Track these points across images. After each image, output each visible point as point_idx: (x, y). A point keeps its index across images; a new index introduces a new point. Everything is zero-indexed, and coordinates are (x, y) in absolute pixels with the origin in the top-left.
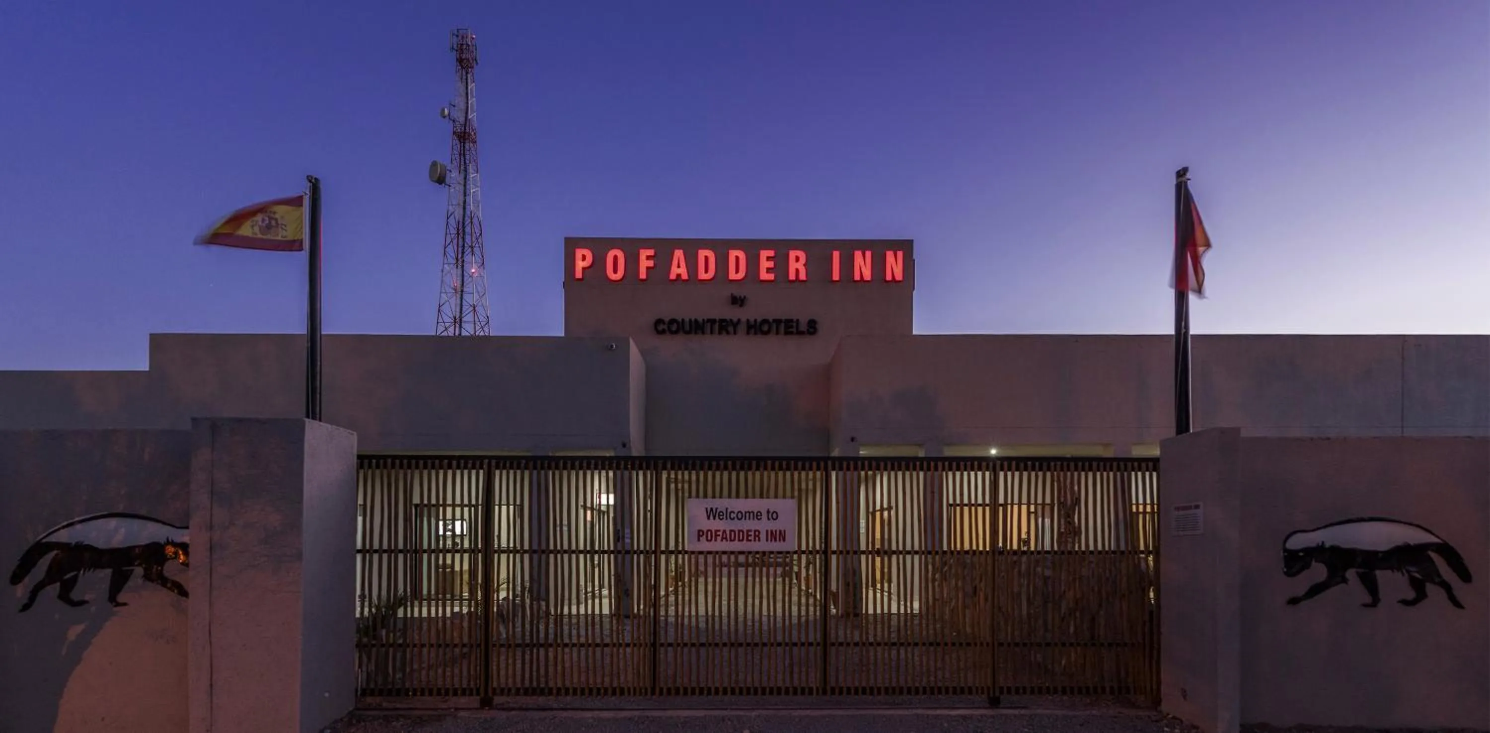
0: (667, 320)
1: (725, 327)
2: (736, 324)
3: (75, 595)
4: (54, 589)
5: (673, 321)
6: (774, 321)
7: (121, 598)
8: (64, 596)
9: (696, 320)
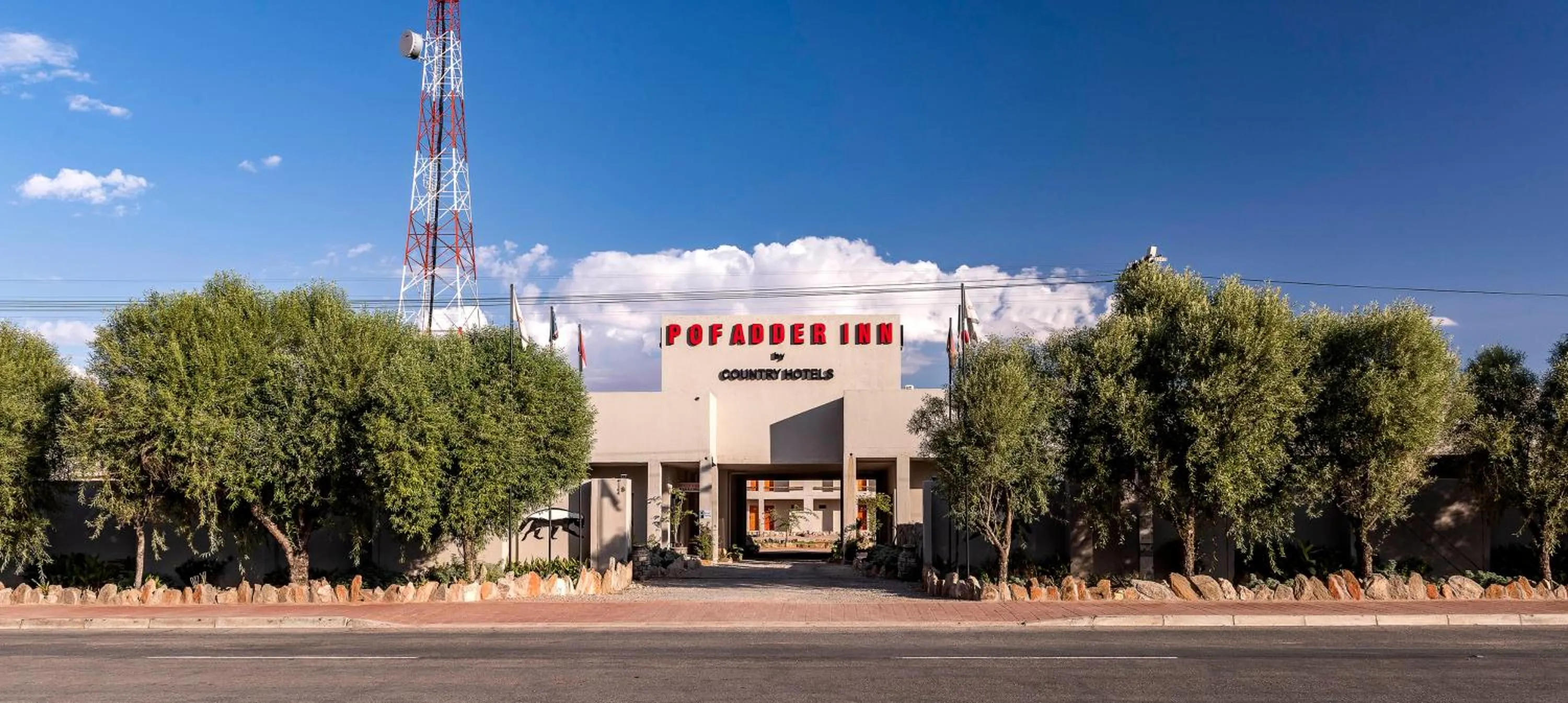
0: (731, 370)
1: (770, 374)
2: (777, 373)
3: (539, 535)
4: (533, 533)
5: (735, 371)
6: (804, 370)
7: (554, 537)
8: (536, 536)
9: (751, 370)
